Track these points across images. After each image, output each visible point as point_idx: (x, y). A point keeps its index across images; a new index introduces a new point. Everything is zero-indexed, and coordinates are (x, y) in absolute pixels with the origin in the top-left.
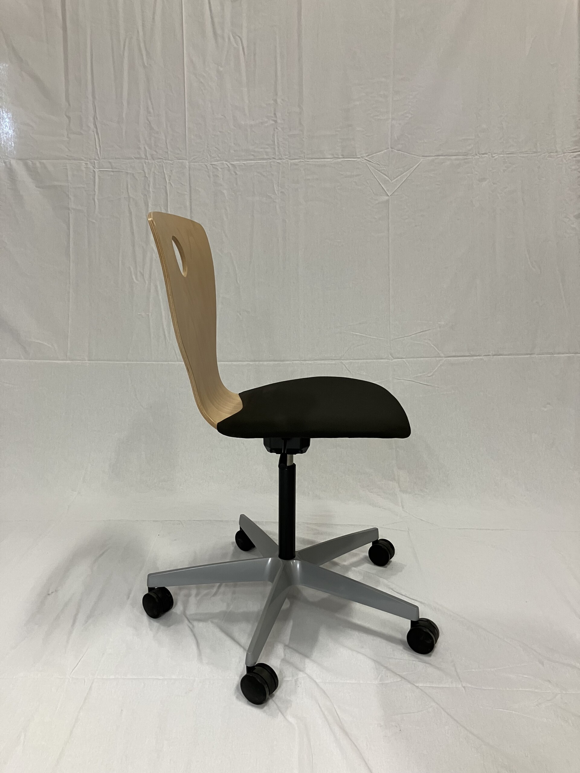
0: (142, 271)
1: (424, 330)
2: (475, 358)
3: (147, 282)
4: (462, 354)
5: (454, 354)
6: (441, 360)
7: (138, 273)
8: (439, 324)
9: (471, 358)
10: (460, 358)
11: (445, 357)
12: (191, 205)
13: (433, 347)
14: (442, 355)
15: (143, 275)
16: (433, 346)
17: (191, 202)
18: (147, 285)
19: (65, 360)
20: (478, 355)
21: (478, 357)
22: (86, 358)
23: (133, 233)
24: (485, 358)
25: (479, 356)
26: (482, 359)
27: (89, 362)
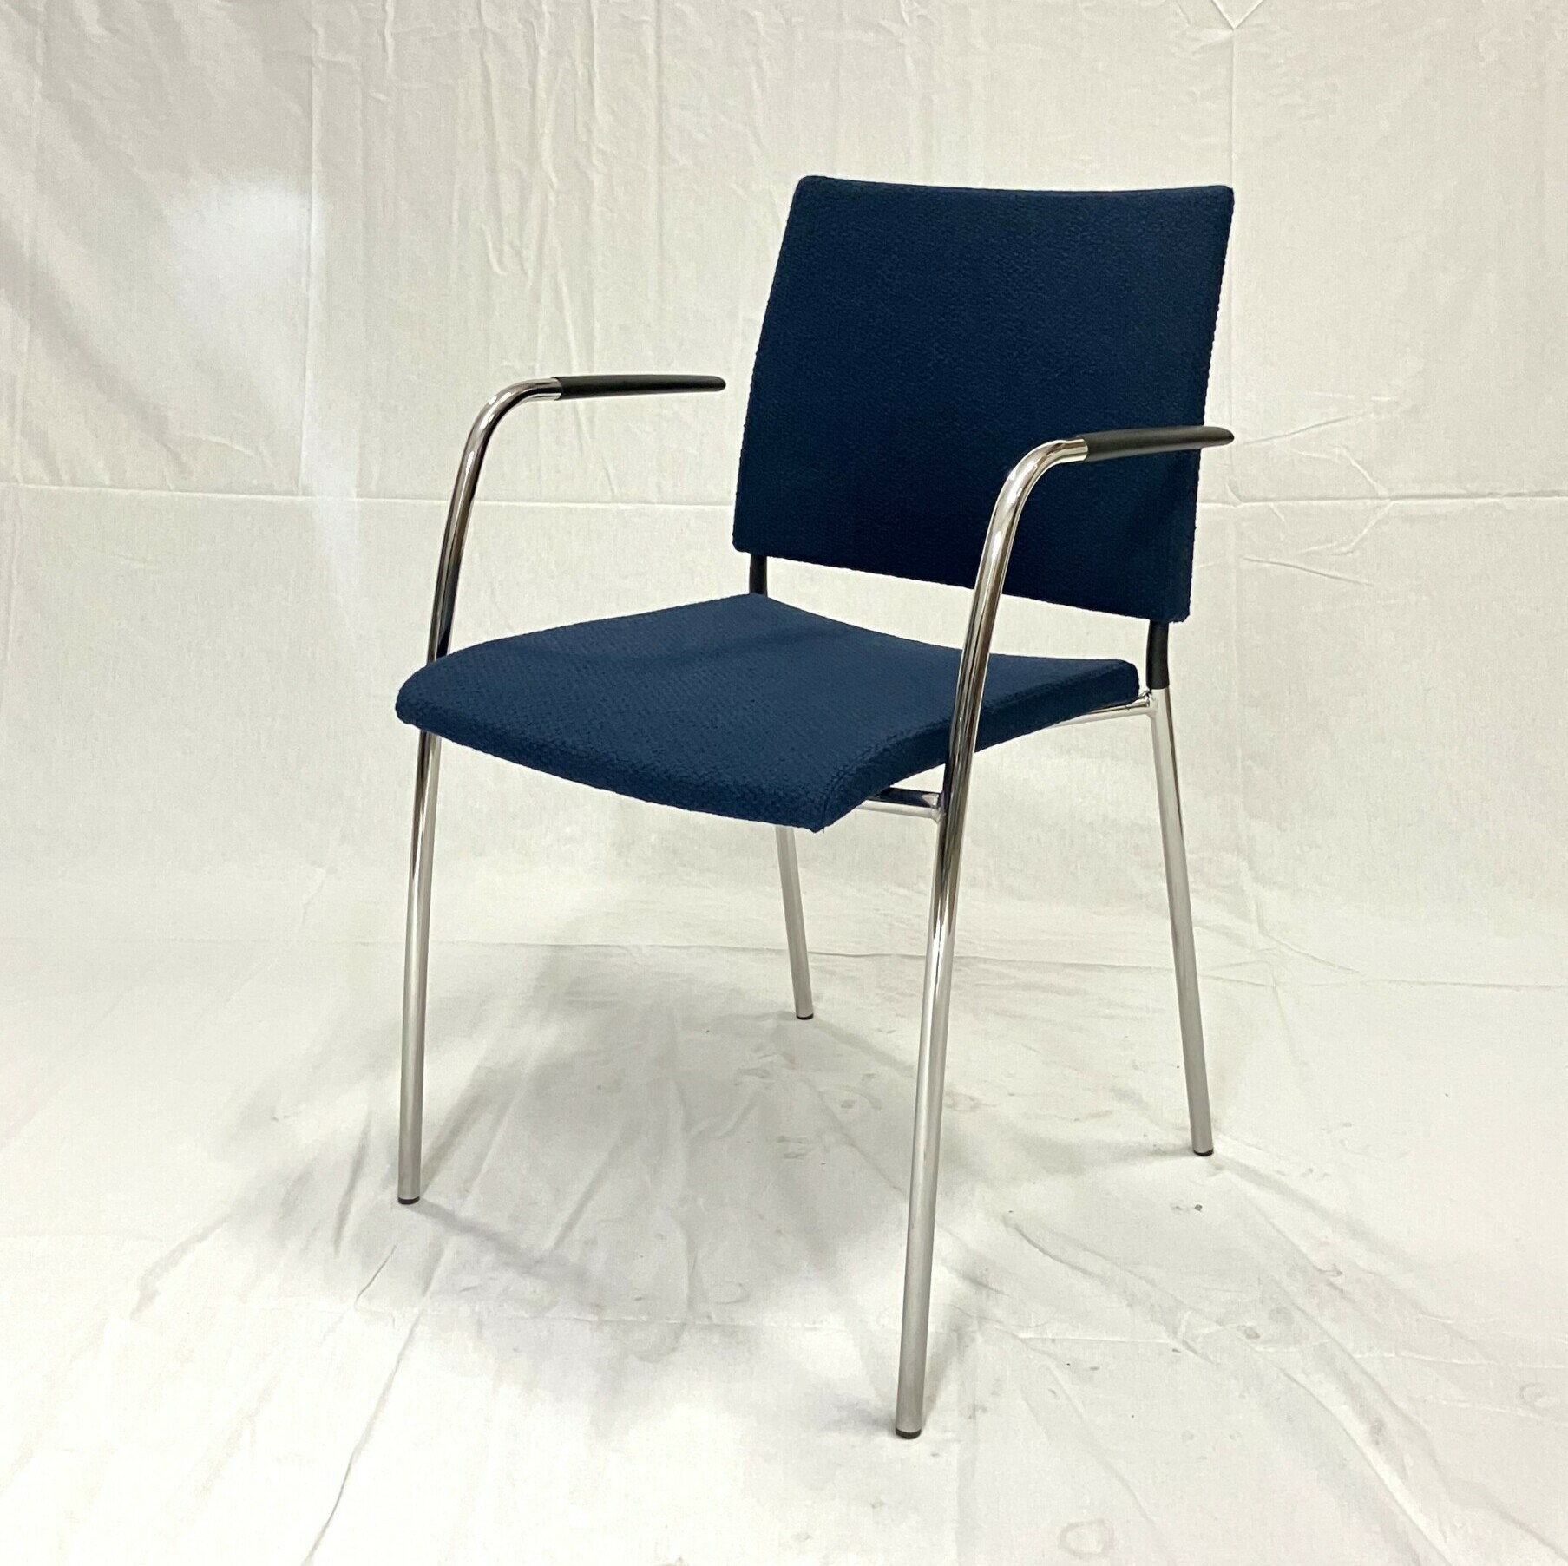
0: (517, 243)
1: (1332, 418)
2: (1479, 501)
3: (530, 272)
4: (1442, 489)
5: (1417, 490)
6: (1379, 507)
7: (506, 248)
8: (1374, 402)
9: (1469, 501)
10: (1435, 502)
11: (1393, 498)
12: (659, 54)
13: (1355, 467)
14: (1383, 492)
15: (519, 253)
16: (1354, 464)
17: (658, 46)
18: (530, 283)
19: (292, 494)
20: (1487, 491)
21: (1490, 500)
22: (354, 491)
23: (491, 134)
24: (1509, 503)
25: (1491, 494)
26: (1499, 506)
27: (361, 500)
